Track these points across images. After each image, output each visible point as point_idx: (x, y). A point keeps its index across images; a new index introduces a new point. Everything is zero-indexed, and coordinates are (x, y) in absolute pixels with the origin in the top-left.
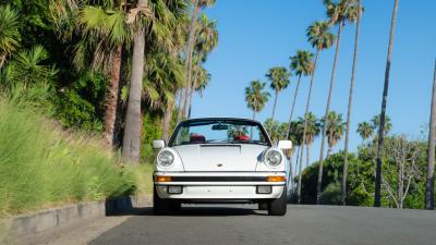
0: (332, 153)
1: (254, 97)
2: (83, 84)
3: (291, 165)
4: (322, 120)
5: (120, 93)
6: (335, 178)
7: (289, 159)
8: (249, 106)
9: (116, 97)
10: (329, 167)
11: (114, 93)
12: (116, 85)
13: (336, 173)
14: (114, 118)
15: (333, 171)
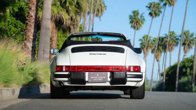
0: (186, 57)
1: (135, 21)
2: (16, 10)
3: (159, 65)
4: (180, 36)
5: (37, 14)
6: (188, 74)
7: (158, 61)
8: (132, 26)
9: (34, 17)
10: (184, 66)
11: (33, 14)
12: (34, 8)
13: (188, 70)
14: (33, 31)
15: (186, 69)
